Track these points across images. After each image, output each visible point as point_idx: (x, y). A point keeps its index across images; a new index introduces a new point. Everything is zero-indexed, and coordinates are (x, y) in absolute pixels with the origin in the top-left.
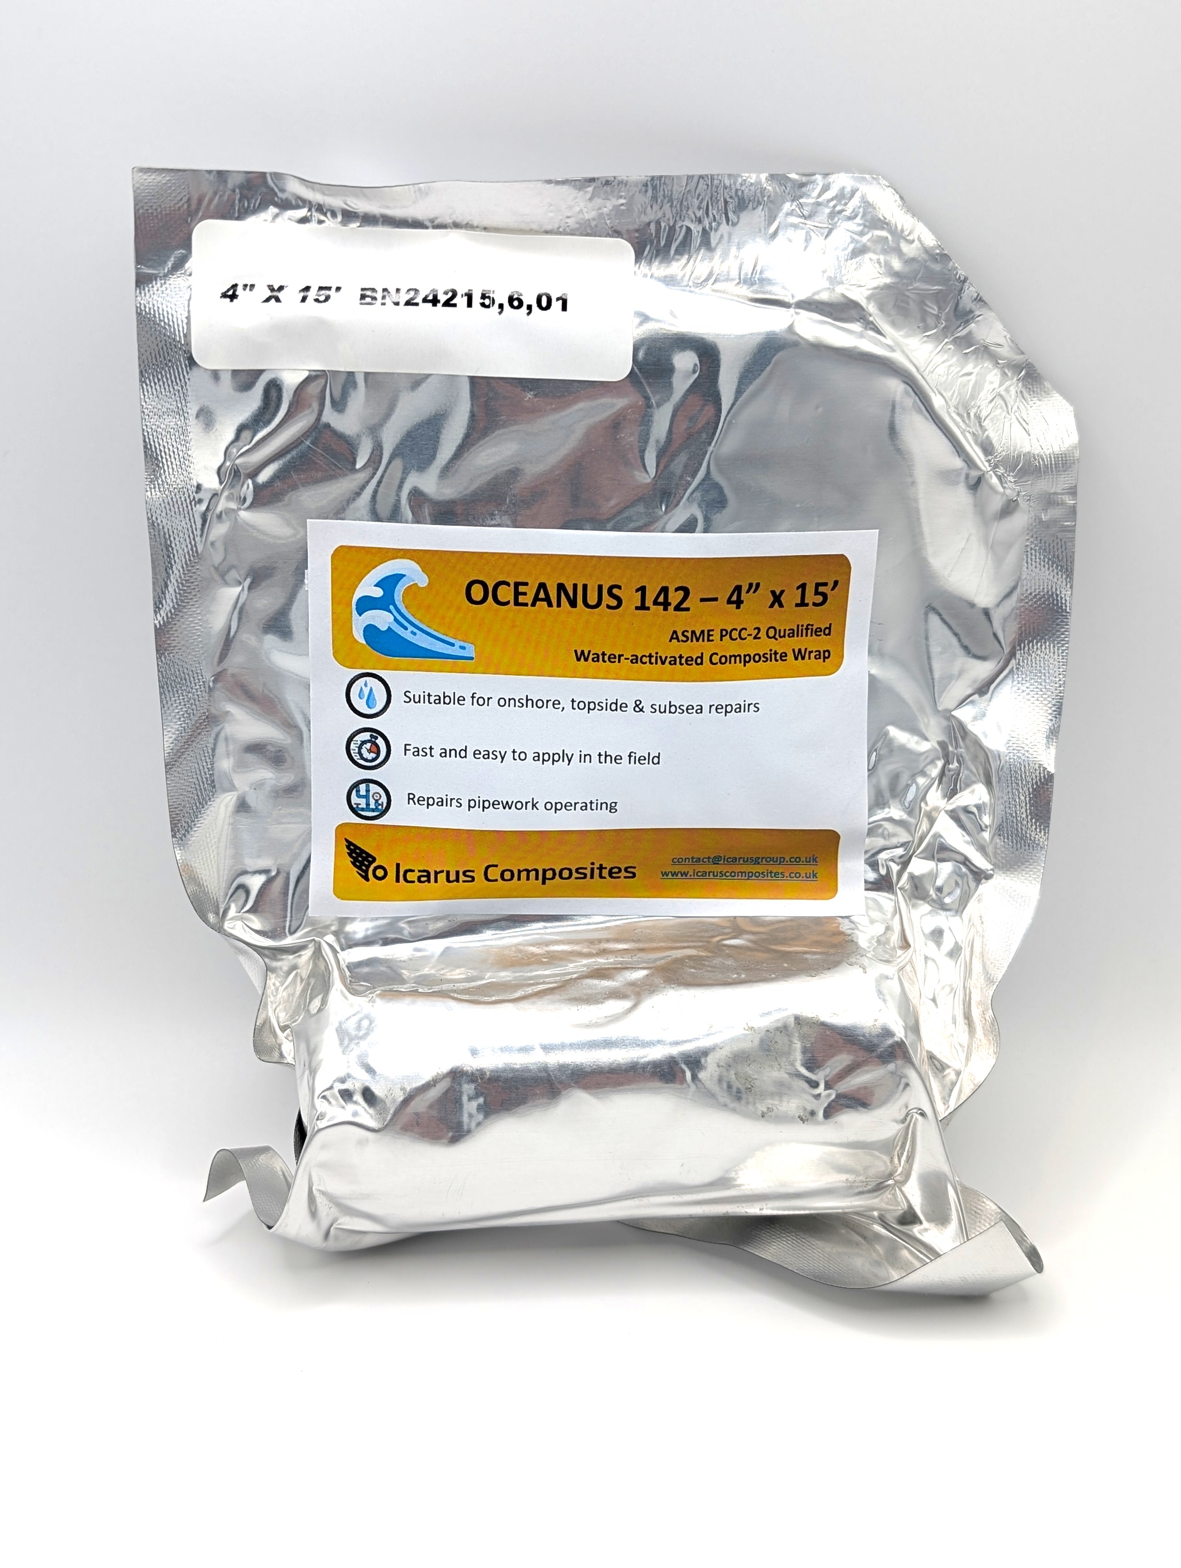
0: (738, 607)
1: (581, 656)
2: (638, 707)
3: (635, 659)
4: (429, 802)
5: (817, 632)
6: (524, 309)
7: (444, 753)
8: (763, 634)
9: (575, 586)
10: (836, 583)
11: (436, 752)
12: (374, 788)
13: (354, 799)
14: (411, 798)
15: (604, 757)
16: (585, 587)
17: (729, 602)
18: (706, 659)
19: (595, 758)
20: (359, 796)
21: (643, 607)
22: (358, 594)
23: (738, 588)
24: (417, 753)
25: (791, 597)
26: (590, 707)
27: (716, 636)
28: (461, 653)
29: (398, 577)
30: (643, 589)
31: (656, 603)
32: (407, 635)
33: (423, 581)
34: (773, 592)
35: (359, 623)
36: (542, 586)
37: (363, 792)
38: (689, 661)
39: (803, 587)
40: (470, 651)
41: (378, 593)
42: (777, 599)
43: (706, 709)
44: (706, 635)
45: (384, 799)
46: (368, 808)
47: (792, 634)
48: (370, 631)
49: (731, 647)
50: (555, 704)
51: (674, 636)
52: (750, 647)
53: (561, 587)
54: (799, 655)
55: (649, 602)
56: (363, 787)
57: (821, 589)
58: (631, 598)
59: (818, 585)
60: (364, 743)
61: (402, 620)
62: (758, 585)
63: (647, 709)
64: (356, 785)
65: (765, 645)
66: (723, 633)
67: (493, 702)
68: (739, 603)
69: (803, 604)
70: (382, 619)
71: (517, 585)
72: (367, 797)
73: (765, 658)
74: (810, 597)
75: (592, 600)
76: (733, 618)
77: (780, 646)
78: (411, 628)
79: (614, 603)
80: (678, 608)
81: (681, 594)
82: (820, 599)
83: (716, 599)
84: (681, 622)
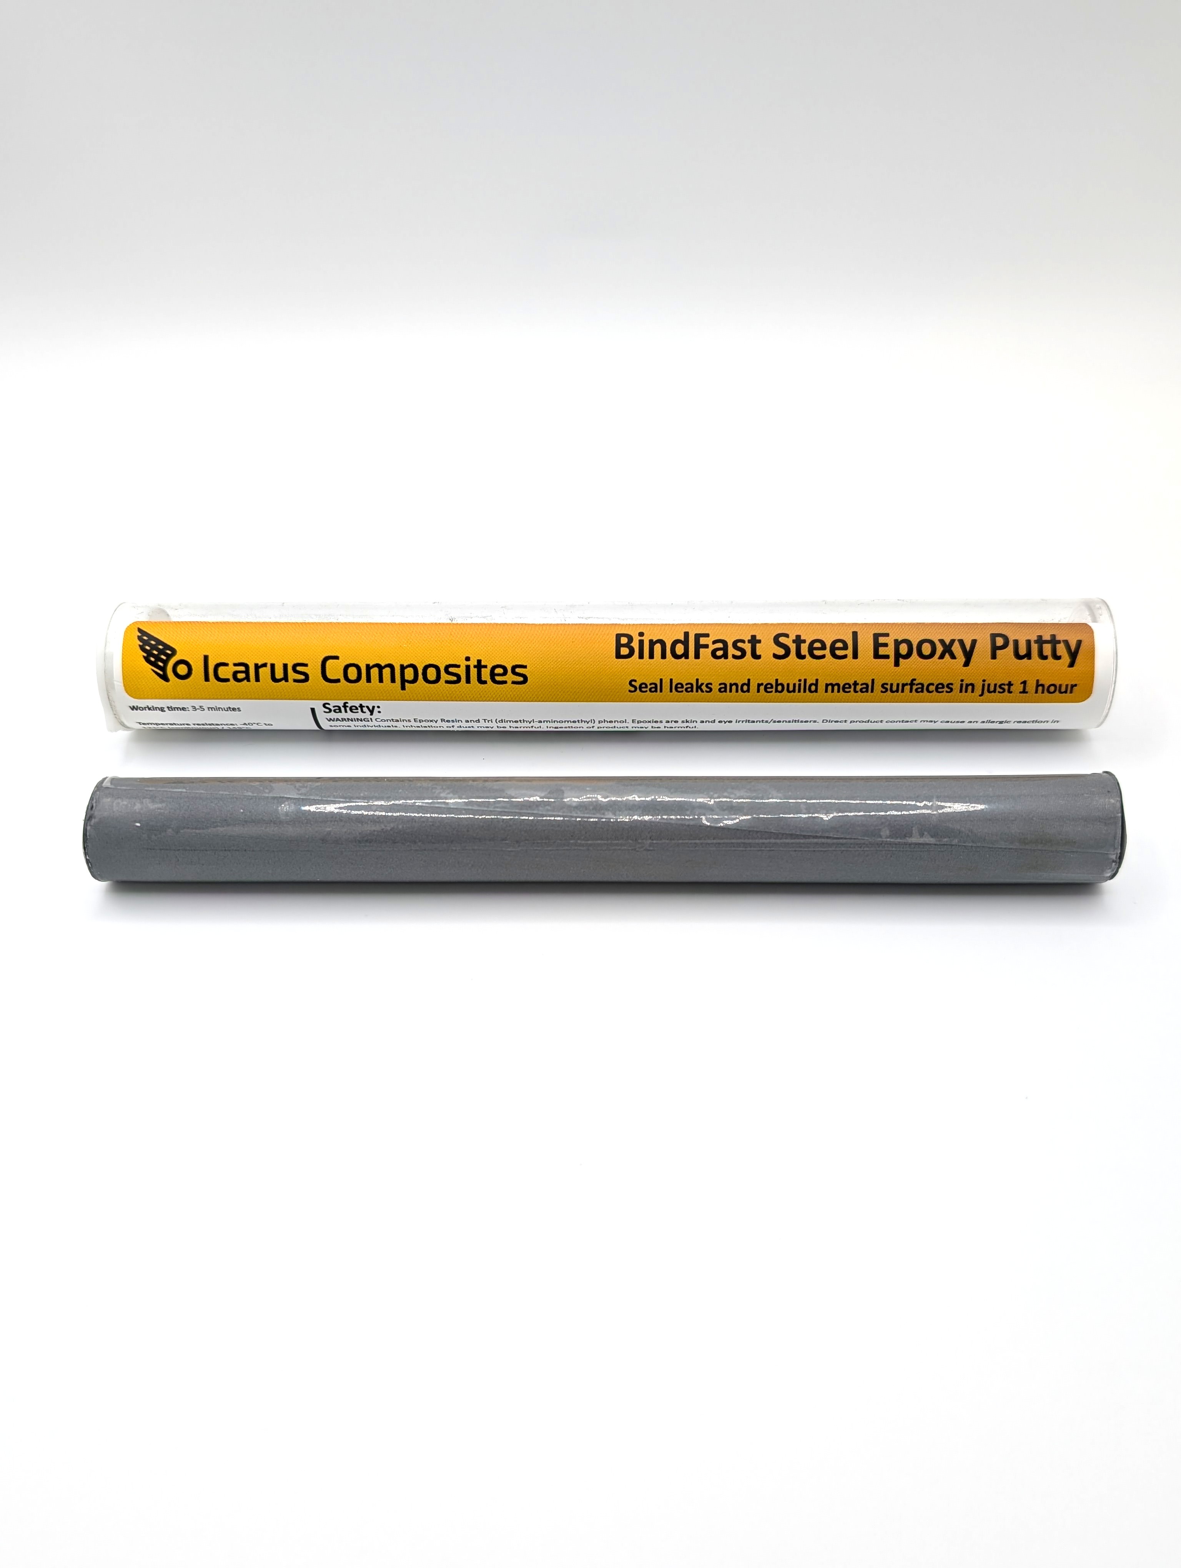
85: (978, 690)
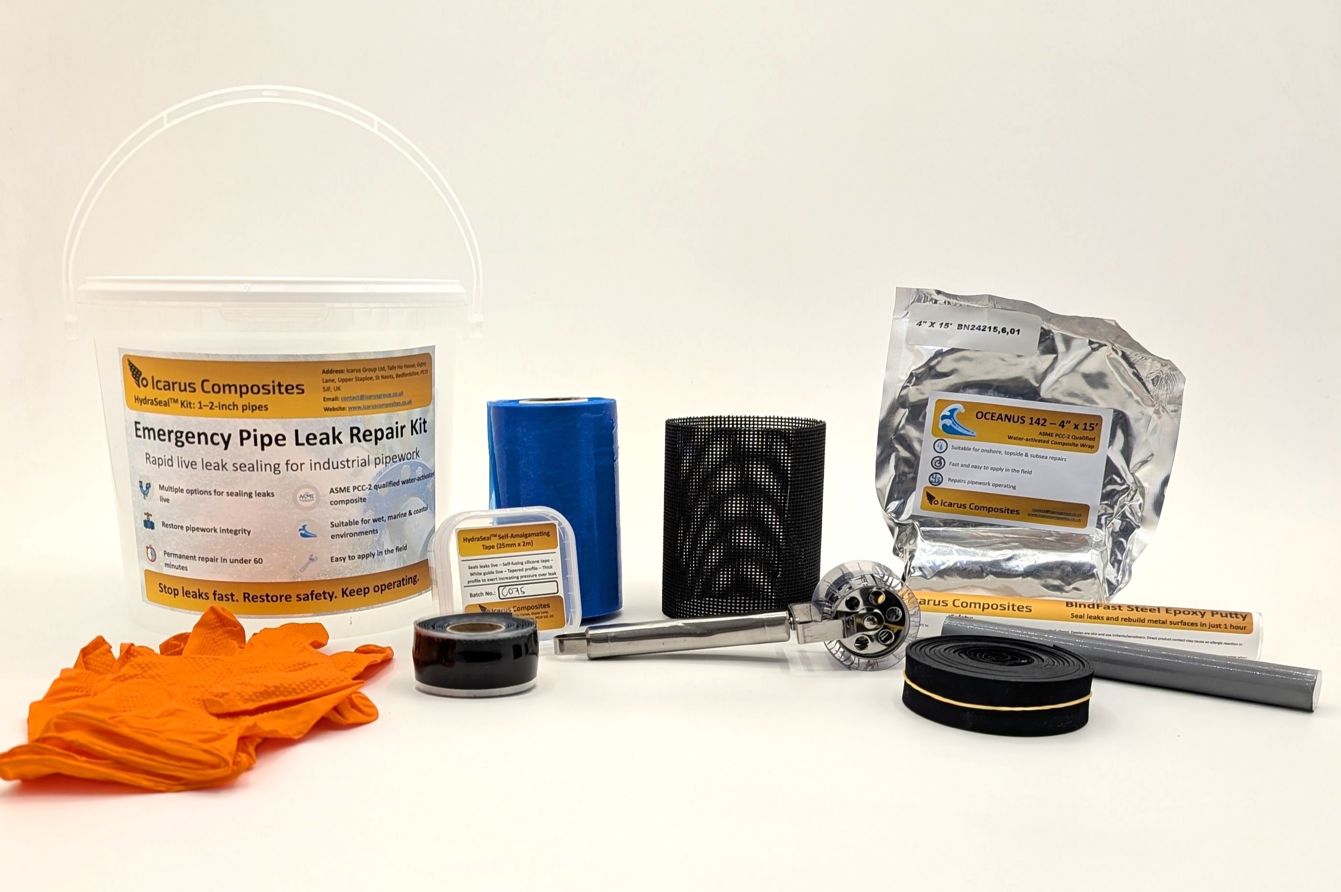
0: (1063, 427)
1: (1010, 437)
2: (1026, 455)
3: (1027, 440)
4: (955, 481)
5: (1090, 439)
6: (1006, 333)
7: (962, 466)
8: (1071, 437)
9: (1011, 416)
10: (1097, 424)
11: (960, 465)
12: (938, 476)
13: (931, 479)
14: (949, 479)
15: (1014, 470)
16: (1014, 416)
17: (1060, 425)
18: (1050, 442)
19: (1011, 471)
20: (933, 478)
21: (1031, 424)
22: (943, 413)
23: (1063, 422)
24: (953, 465)
25: (1081, 427)
26: (1011, 454)
27: (1054, 435)
28: (972, 434)
29: (955, 409)
30: (1032, 419)
31: (1036, 423)
32: (955, 428)
33: (963, 411)
34: (1075, 424)
35: (941, 423)
36: (1000, 415)
37: (934, 476)
38: (1044, 442)
39: (1086, 424)
40: (975, 434)
41: (949, 414)
42: (1076, 427)
43: (1048, 458)
44: (1051, 435)
45: (941, 480)
46: (935, 482)
47: (1081, 438)
48: (944, 426)
49: (1058, 440)
50: (1000, 452)
51: (1040, 433)
52: (1065, 440)
53: (1006, 416)
54: (1083, 445)
55: (1033, 422)
56: (934, 475)
57: (1092, 425)
58: (1028, 421)
59: (1091, 424)
60: (937, 461)
61: (955, 423)
62: (1070, 422)
63: (1029, 456)
64: (932, 475)
65: (1071, 441)
66: (1057, 435)
67: (980, 451)
68: (1063, 426)
69: (1085, 429)
70: (948, 422)
71: (992, 413)
72: (935, 478)
73: (1071, 445)
74: (1088, 427)
75: (1016, 420)
76: (1061, 431)
77: (1076, 442)
78: (957, 425)
79: (1022, 422)
80: (1042, 425)
81: (1044, 421)
82: (1091, 428)
83: (1055, 424)
84: (1043, 429)
85: (1208, 626)
